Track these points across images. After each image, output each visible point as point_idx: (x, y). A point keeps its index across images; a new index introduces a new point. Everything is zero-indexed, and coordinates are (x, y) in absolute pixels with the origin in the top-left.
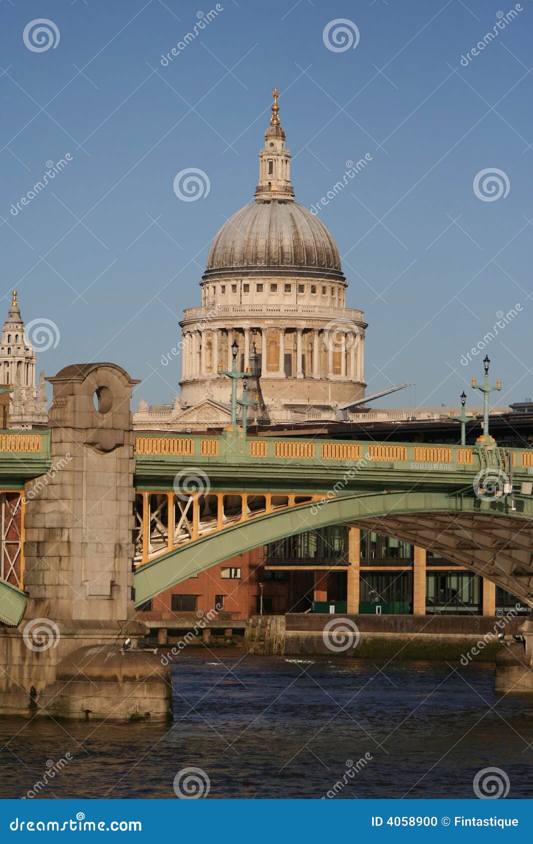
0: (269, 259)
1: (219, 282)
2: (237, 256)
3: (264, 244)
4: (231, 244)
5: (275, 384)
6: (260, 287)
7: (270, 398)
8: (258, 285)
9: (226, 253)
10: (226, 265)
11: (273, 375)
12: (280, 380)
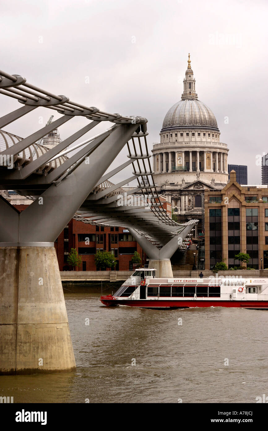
0: (201, 123)
1: (180, 131)
2: (187, 121)
3: (199, 116)
4: (183, 116)
5: (210, 174)
6: (199, 134)
7: (208, 180)
8: (198, 133)
9: (181, 120)
10: (182, 125)
11: (209, 171)
12: (212, 173)
